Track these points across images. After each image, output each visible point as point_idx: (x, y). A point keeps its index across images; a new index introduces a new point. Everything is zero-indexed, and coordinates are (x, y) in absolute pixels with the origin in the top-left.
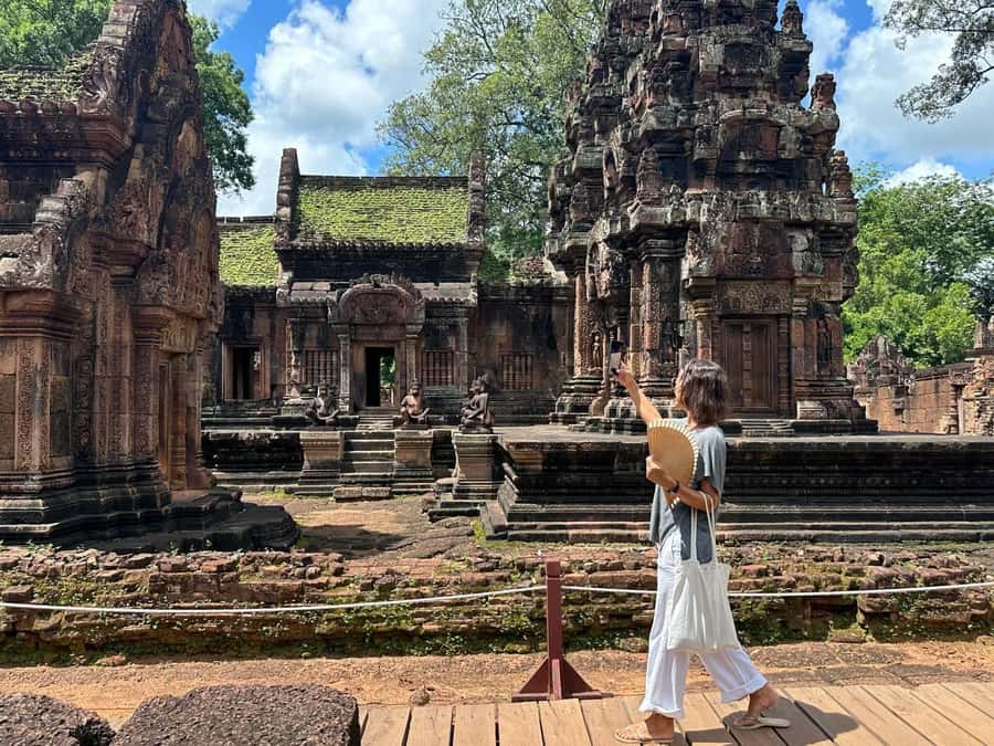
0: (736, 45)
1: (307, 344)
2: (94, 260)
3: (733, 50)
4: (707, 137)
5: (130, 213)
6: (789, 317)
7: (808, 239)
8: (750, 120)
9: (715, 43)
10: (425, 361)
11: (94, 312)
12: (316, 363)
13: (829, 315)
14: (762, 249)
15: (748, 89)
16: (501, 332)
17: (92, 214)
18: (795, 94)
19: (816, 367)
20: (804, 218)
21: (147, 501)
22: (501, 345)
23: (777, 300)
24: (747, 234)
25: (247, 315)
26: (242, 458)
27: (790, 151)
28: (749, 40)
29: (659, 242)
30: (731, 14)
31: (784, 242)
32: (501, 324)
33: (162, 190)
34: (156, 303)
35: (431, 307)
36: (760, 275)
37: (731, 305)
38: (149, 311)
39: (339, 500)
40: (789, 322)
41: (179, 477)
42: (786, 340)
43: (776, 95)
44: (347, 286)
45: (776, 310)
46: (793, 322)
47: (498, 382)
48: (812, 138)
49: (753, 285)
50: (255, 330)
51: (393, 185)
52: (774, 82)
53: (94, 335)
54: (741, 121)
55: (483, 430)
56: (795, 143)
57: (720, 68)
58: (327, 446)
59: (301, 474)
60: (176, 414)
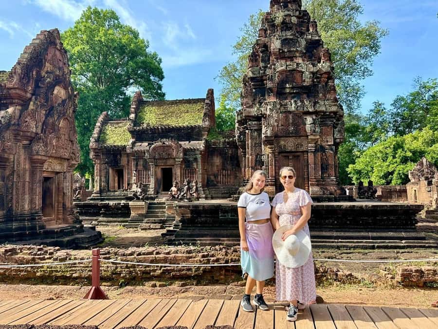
0: (286, 39)
1: (139, 167)
2: (14, 139)
3: (285, 42)
4: (271, 79)
5: (27, 121)
6: (307, 152)
7: (313, 119)
8: (289, 70)
9: (277, 39)
10: (184, 173)
11: (14, 158)
12: (145, 175)
13: (327, 151)
14: (294, 124)
15: (292, 57)
16: (217, 161)
17: (13, 123)
18: (315, 58)
19: (320, 173)
20: (311, 110)
21: (33, 228)
22: (217, 166)
23: (302, 145)
24: (287, 118)
25: (119, 156)
26: (110, 212)
27: (307, 82)
28: (291, 37)
29: (254, 122)
30: (287, 26)
31: (303, 120)
32: (217, 157)
33: (44, 112)
34: (37, 154)
35: (186, 151)
36: (294, 135)
37: (282, 147)
38: (36, 157)
39: (142, 229)
40: (308, 154)
41: (59, 219)
42: (307, 162)
43: (305, 59)
44: (153, 144)
45: (301, 149)
46: (309, 154)
47: (216, 181)
48: (320, 76)
49: (291, 139)
50: (122, 162)
51: (176, 103)
52: (303, 53)
53: (14, 167)
54: (285, 71)
55: (186, 201)
56: (310, 79)
57: (280, 49)
58: (139, 208)
59: (130, 219)
60: (58, 195)
